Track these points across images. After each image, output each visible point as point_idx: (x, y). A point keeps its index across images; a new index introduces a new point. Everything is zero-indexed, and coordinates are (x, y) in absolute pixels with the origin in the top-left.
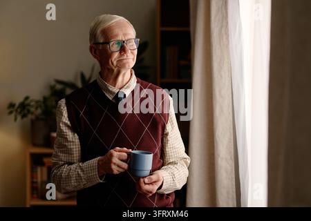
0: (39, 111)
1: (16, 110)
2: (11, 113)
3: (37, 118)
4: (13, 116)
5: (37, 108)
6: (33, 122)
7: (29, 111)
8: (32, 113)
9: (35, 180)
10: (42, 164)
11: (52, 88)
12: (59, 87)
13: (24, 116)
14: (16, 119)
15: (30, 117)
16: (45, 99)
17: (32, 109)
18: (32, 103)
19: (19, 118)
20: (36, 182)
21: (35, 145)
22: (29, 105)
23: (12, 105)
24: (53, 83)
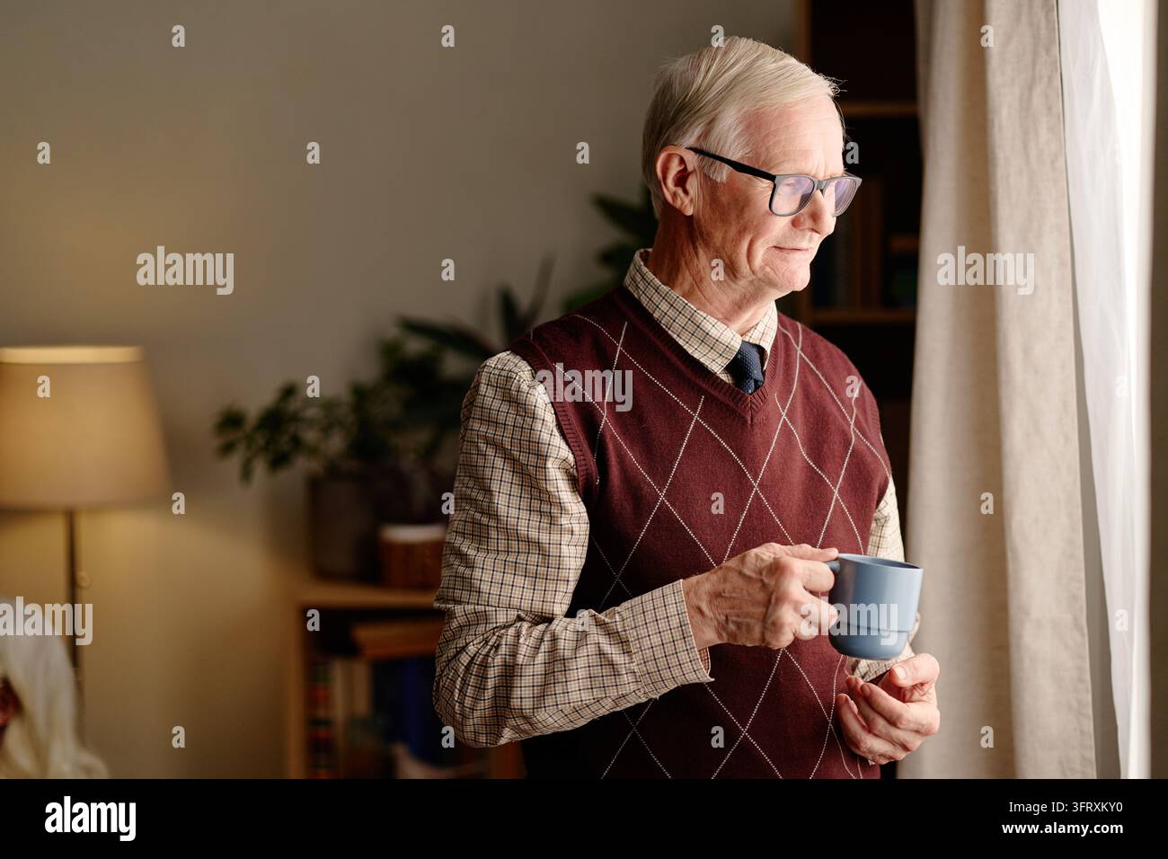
0: (336, 443)
1: (250, 439)
2: (227, 449)
3: (333, 471)
4: (234, 462)
5: (326, 430)
6: (315, 486)
7: (297, 442)
8: (313, 451)
9: (321, 713)
10: (350, 650)
11: (390, 351)
12: (415, 346)
13: (279, 461)
14: (246, 474)
15: (303, 466)
16: (361, 394)
17: (310, 436)
18: (312, 412)
19: (260, 468)
20: (327, 723)
21: (323, 574)
22: (295, 418)
23: (231, 421)
24: (393, 332)
